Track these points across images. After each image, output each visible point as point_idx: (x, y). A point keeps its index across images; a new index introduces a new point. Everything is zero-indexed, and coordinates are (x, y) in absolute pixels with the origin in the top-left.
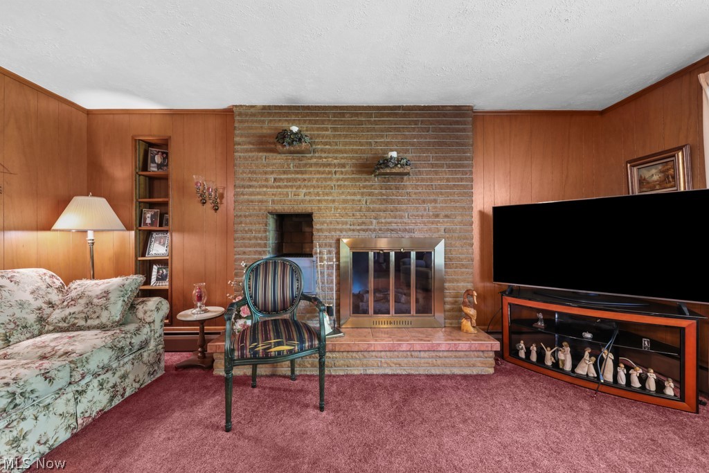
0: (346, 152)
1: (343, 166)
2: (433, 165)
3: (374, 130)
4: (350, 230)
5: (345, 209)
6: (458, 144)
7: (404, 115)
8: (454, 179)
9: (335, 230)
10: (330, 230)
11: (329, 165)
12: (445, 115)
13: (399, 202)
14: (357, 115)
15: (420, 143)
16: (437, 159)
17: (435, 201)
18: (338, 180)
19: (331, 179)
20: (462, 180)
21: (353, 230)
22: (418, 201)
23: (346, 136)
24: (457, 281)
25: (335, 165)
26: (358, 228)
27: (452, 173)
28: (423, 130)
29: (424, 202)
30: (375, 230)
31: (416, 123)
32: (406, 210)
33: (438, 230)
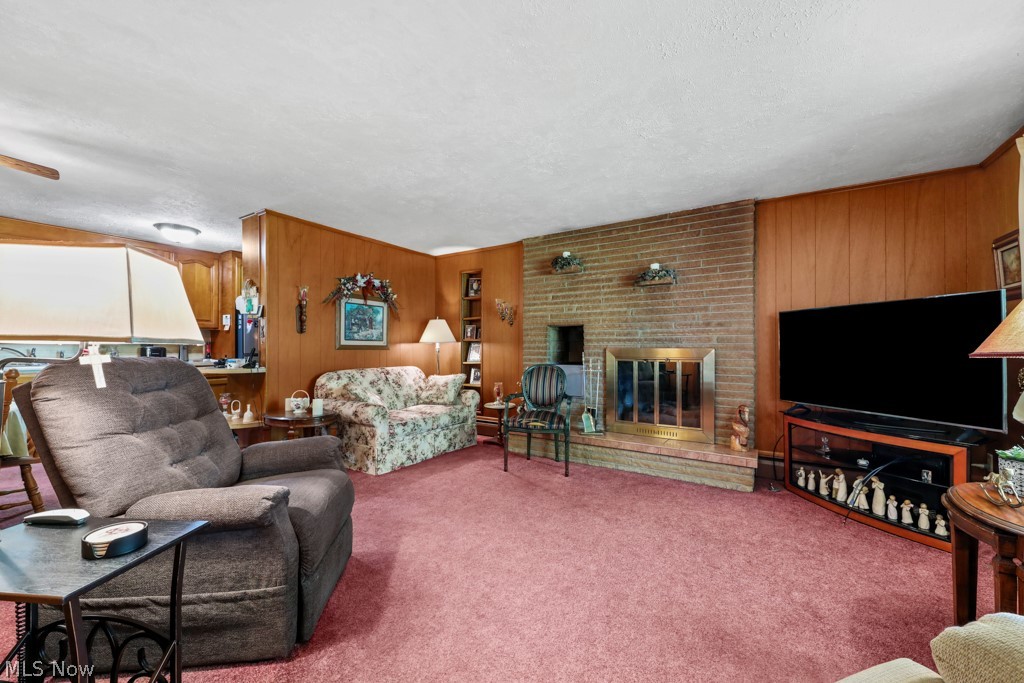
0: (613, 267)
1: (610, 280)
2: (703, 271)
3: (640, 242)
4: (616, 340)
5: (611, 320)
6: (735, 244)
7: (671, 223)
8: (729, 284)
9: (603, 340)
10: (598, 341)
11: (597, 281)
12: (719, 215)
13: (665, 312)
14: (623, 230)
15: (688, 249)
16: (708, 263)
17: (706, 309)
18: (605, 294)
19: (599, 294)
20: (739, 283)
21: (620, 341)
22: (686, 310)
23: (613, 252)
24: (734, 396)
25: (603, 281)
26: (624, 338)
27: (726, 276)
28: (691, 234)
29: (693, 310)
30: (640, 340)
31: (684, 228)
32: (673, 319)
33: (709, 340)
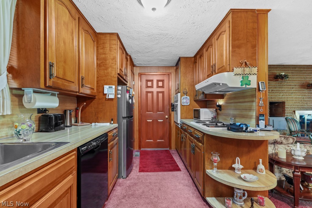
0: (296, 81)
1: (296, 86)
3: (306, 73)
4: (298, 108)
5: (296, 100)
9: (293, 108)
10: (291, 108)
11: (291, 85)
14: (300, 68)
18: (294, 90)
19: (291, 90)
21: (299, 108)
23: (296, 75)
25: (293, 85)
26: (300, 107)
30: (306, 108)
